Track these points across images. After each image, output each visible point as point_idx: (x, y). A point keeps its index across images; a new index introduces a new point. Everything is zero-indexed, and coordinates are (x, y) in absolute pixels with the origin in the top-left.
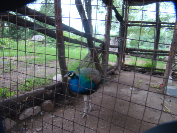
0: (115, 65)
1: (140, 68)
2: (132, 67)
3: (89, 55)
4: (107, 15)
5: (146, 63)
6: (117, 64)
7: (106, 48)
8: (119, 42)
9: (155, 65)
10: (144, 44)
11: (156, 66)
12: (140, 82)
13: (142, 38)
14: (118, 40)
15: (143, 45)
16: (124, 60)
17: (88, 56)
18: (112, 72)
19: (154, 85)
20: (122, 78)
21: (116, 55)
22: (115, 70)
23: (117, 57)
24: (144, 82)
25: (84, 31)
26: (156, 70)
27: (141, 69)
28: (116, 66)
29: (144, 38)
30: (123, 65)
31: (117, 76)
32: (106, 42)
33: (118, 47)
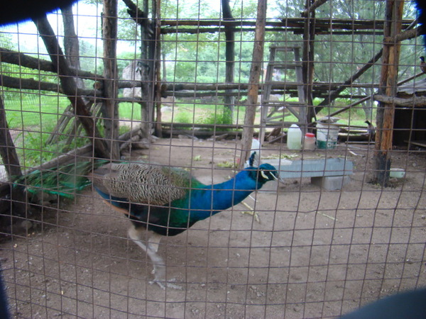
0: (139, 127)
1: (198, 129)
2: (179, 128)
3: (69, 110)
4: (105, 12)
5: (208, 116)
6: (143, 125)
7: (109, 91)
8: (143, 71)
9: (230, 118)
10: (209, 71)
11: (232, 121)
12: (197, 160)
13: (202, 56)
14: (140, 69)
15: (206, 74)
16: (159, 114)
17: (67, 113)
18: (132, 144)
19: (225, 163)
20: (156, 156)
21: (139, 103)
22: (141, 138)
23: (142, 108)
24: (205, 158)
25: (48, 58)
26: (234, 129)
27: (200, 130)
28: (141, 129)
29: (208, 56)
30: (158, 125)
31: (144, 152)
32: (109, 77)
33: (142, 85)
